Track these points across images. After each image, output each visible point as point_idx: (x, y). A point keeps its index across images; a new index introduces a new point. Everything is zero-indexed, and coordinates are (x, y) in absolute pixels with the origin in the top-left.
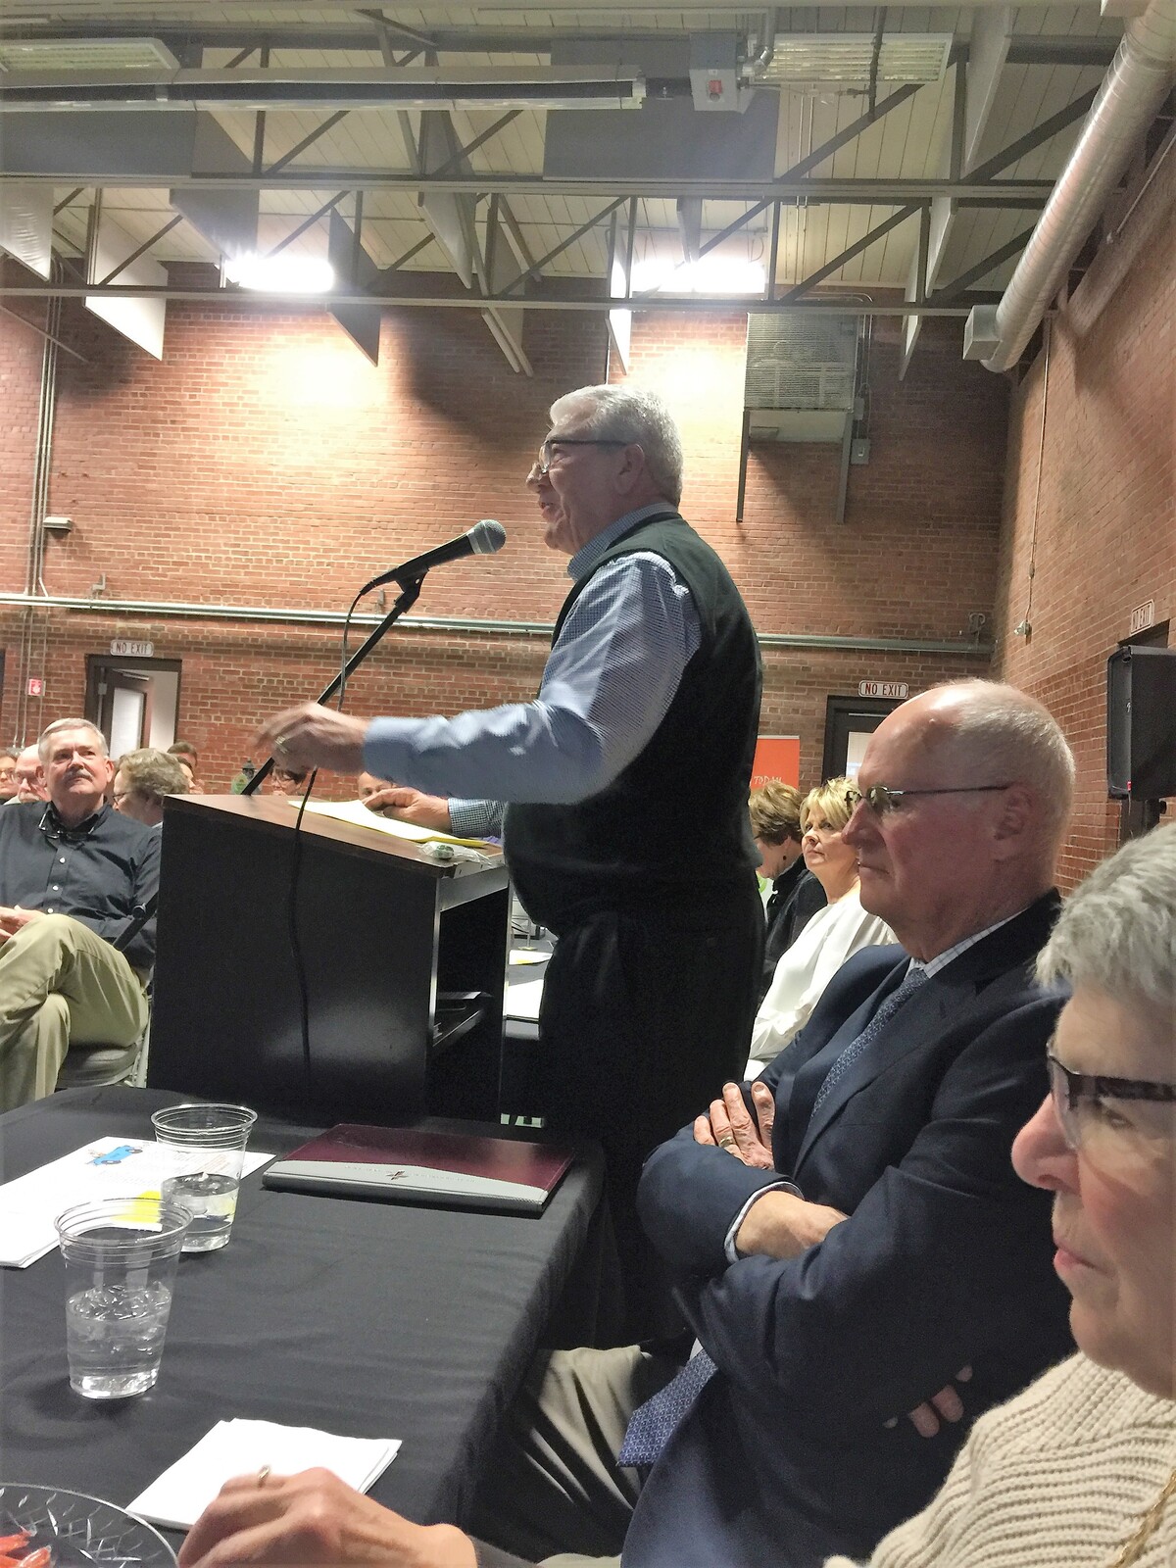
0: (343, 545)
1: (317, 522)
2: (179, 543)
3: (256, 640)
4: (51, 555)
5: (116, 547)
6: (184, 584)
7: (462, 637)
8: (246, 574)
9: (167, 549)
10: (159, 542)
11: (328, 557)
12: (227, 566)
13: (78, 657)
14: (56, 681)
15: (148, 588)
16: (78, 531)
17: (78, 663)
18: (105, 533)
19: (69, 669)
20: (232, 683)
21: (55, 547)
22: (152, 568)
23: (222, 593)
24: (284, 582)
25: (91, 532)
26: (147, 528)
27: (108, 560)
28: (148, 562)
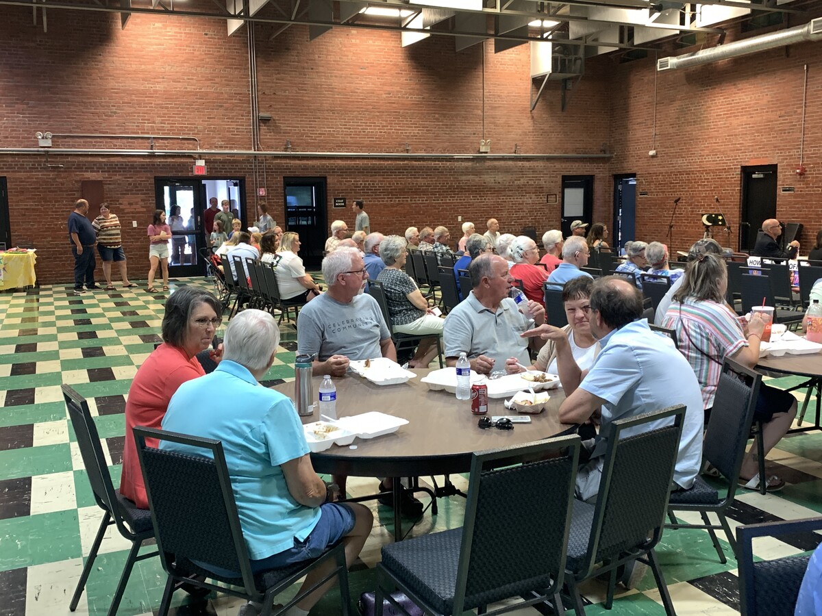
0: (389, 124)
1: (378, 114)
2: (320, 125)
3: (357, 167)
4: (262, 131)
5: (292, 127)
6: (324, 143)
7: (438, 161)
8: (351, 138)
9: (316, 127)
10: (312, 124)
11: (384, 129)
12: (342, 134)
13: (280, 179)
14: (271, 190)
15: (308, 146)
16: (274, 120)
17: (280, 181)
18: (287, 120)
19: (277, 184)
20: (349, 186)
21: (263, 128)
22: (309, 136)
23: (341, 146)
24: (367, 141)
25: (280, 120)
26: (305, 118)
27: (289, 133)
28: (308, 133)
